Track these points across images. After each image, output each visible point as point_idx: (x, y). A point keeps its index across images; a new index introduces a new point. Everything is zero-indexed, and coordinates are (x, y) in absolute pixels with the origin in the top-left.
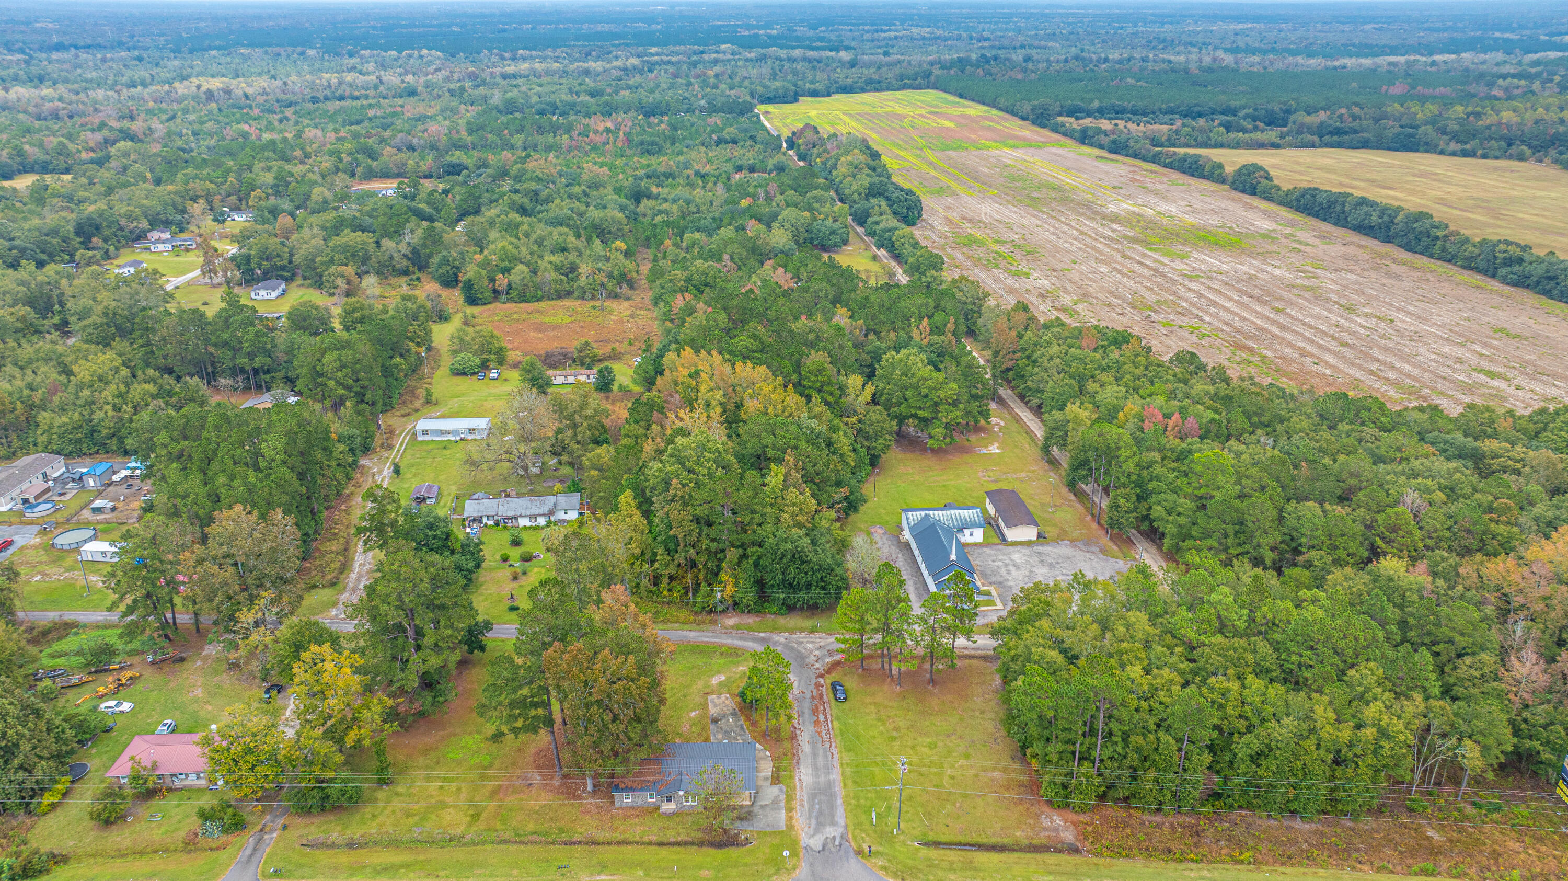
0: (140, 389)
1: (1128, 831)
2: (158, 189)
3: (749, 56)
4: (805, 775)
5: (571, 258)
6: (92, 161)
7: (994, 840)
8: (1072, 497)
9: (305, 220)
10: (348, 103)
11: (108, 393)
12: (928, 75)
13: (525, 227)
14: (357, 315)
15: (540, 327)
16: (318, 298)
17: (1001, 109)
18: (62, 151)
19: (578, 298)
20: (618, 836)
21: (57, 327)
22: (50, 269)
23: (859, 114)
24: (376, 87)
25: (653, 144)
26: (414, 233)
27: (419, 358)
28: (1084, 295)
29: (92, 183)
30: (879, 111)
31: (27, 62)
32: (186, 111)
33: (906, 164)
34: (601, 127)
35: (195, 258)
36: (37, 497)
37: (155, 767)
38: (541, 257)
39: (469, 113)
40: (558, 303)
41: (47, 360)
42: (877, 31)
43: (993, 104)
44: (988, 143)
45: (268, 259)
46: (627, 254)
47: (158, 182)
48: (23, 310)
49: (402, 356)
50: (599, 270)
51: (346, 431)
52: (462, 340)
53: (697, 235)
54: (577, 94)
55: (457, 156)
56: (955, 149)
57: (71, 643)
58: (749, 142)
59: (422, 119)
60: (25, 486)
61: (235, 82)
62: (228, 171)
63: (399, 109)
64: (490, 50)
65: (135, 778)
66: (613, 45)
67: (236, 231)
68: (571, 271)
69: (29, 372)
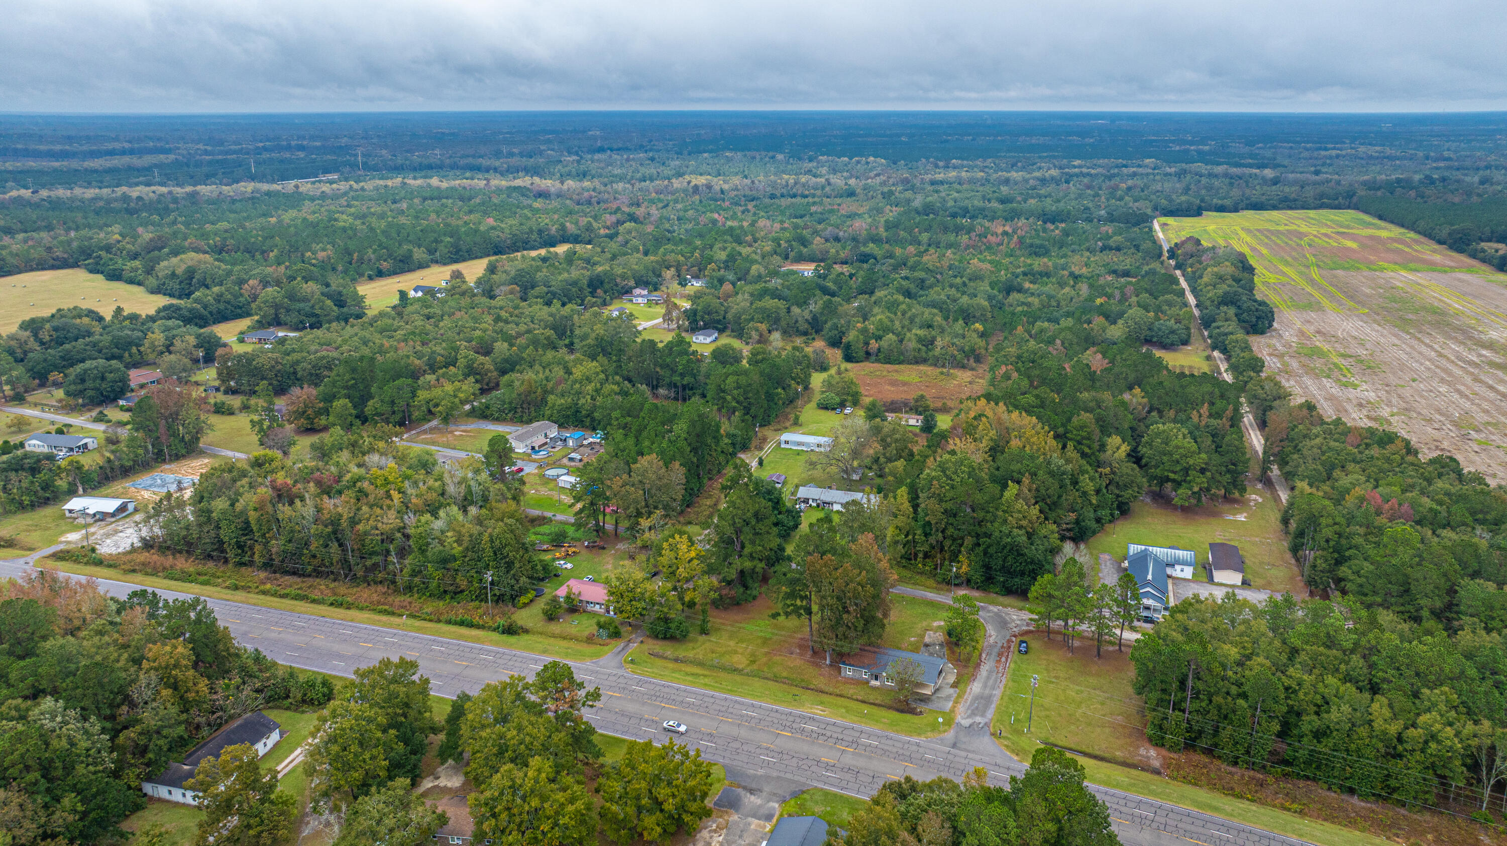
0: (609, 387)
1: (1205, 771)
2: (646, 258)
3: (1168, 170)
4: (976, 687)
5: (933, 333)
6: (606, 236)
7: (1098, 753)
8: (1293, 561)
9: (741, 288)
10: (798, 200)
11: (590, 388)
12: (1350, 195)
13: (904, 306)
14: (760, 357)
15: (894, 383)
16: (736, 344)
17: (1419, 233)
18: (589, 228)
19: (931, 365)
20: (838, 691)
21: (566, 346)
22: (569, 307)
23: (1258, 230)
24: (823, 188)
25: (1041, 246)
26: (816, 305)
27: (797, 393)
28: (1406, 409)
29: (603, 252)
30: (1282, 228)
31: (578, 162)
32: (676, 201)
33: (1284, 279)
34: (1000, 230)
35: (661, 310)
36: (540, 447)
37: (580, 594)
38: (910, 330)
39: (891, 213)
40: (914, 367)
41: (559, 364)
42: (1320, 149)
43: (1412, 227)
44: (1386, 265)
45: (709, 314)
46: (982, 335)
47: (646, 253)
48: (550, 332)
49: (784, 389)
50: (953, 344)
51: (733, 431)
52: (830, 383)
53: (1046, 324)
54: (989, 201)
55: (871, 248)
56: (1344, 269)
57: (545, 529)
58: (1133, 250)
59: (852, 216)
60: (534, 439)
61: (715, 179)
62: (695, 248)
63: (836, 207)
64: (927, 158)
65: (568, 597)
66: (1040, 157)
67: (692, 293)
68: (929, 343)
69: (547, 371)
